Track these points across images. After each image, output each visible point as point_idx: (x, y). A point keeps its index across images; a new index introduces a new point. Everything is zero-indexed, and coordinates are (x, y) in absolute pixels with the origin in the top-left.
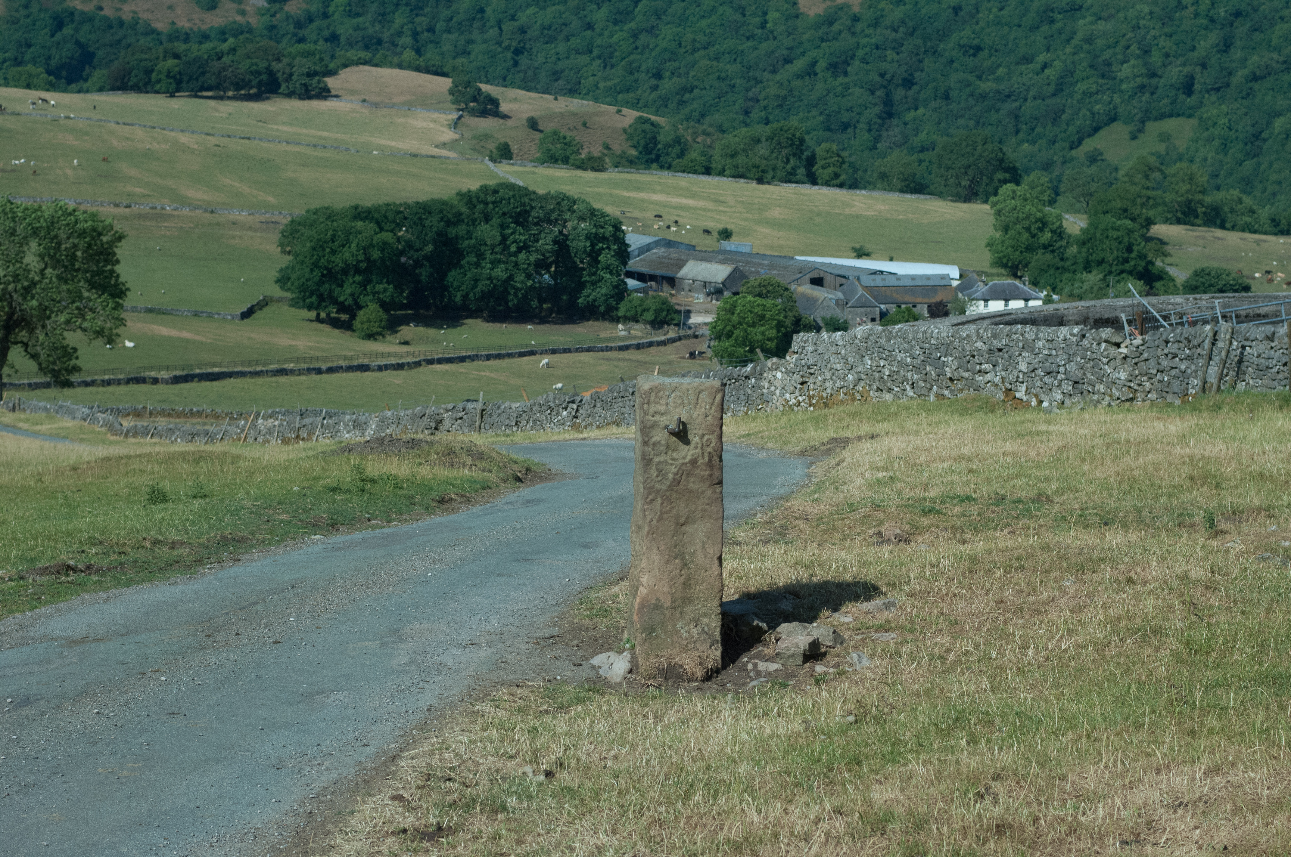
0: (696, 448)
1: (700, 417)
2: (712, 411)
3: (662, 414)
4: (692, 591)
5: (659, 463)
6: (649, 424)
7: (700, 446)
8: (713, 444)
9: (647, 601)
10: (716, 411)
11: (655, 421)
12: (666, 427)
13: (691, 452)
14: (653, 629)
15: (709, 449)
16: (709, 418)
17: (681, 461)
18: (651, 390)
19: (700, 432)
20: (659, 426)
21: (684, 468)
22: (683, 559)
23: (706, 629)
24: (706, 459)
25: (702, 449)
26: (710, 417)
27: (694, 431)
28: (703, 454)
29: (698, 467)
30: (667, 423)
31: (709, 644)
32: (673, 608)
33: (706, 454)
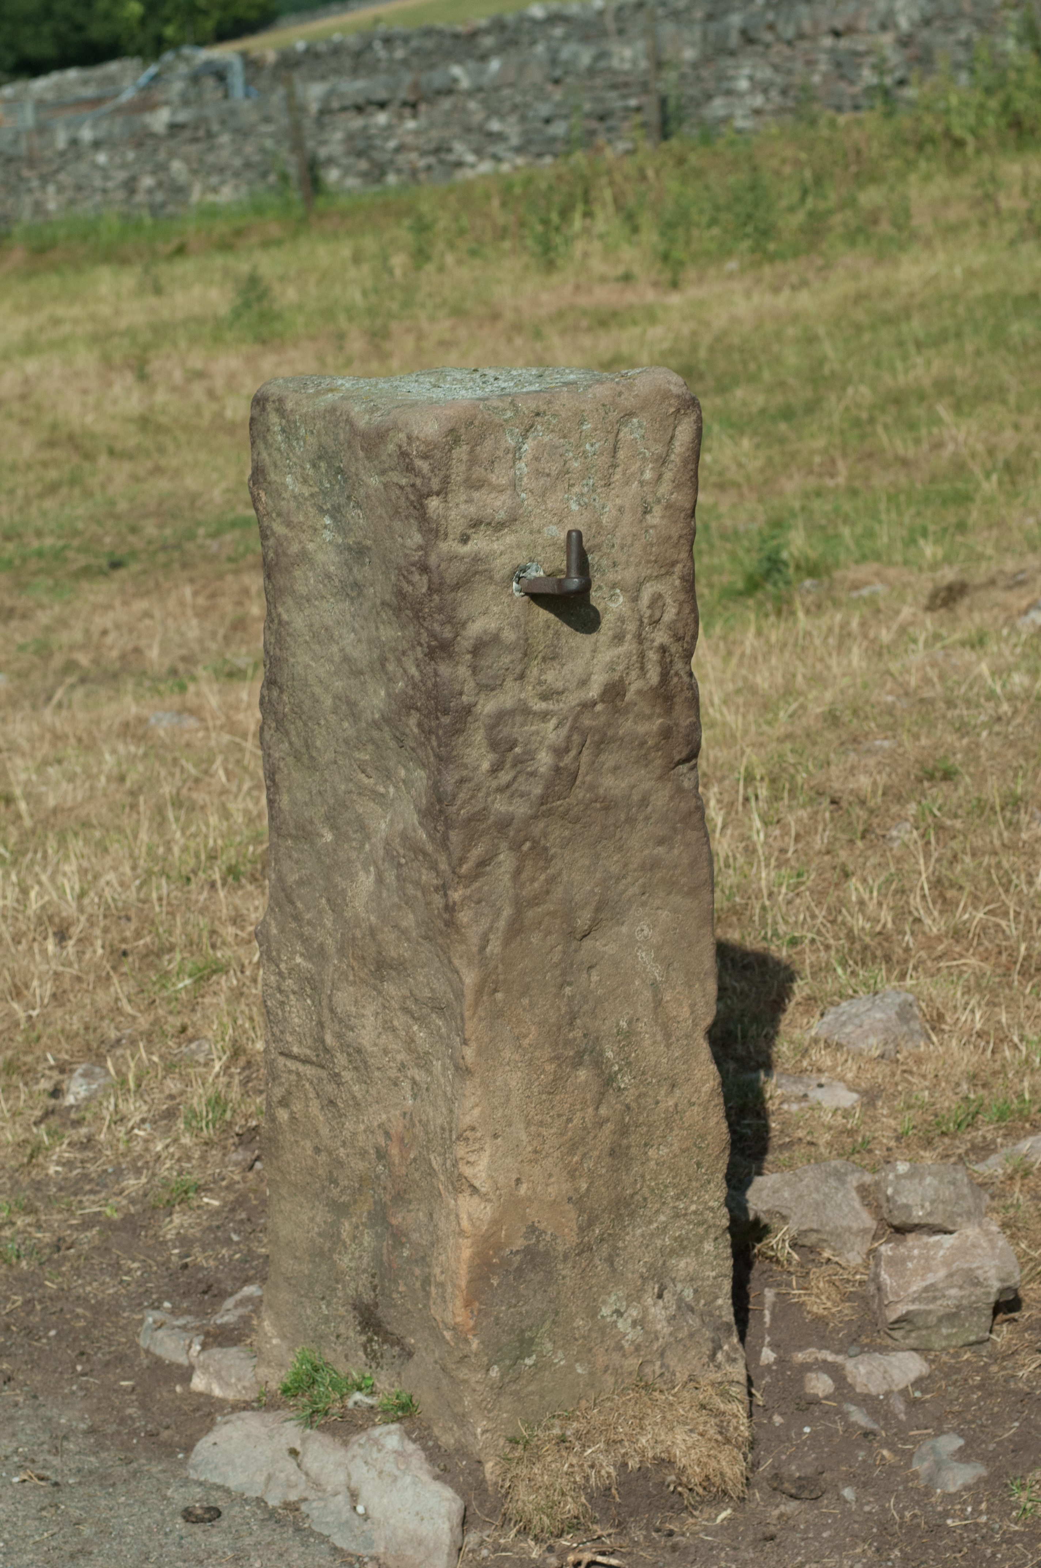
0: (619, 638)
1: (627, 518)
2: (664, 488)
3: (500, 526)
4: (636, 1169)
5: (501, 717)
6: (453, 572)
7: (631, 627)
8: (670, 614)
9: (498, 1248)
10: (678, 486)
11: (476, 559)
12: (518, 572)
13: (607, 656)
14: (526, 1345)
15: (661, 637)
16: (655, 518)
17: (573, 699)
18: (453, 436)
19: (628, 575)
20: (488, 575)
21: (587, 721)
22: (598, 1063)
23: (689, 1294)
24: (654, 676)
25: (640, 639)
26: (657, 510)
27: (611, 576)
28: (642, 655)
29: (626, 711)
30: (520, 557)
31: (706, 1349)
32: (584, 1249)
33: (653, 656)
